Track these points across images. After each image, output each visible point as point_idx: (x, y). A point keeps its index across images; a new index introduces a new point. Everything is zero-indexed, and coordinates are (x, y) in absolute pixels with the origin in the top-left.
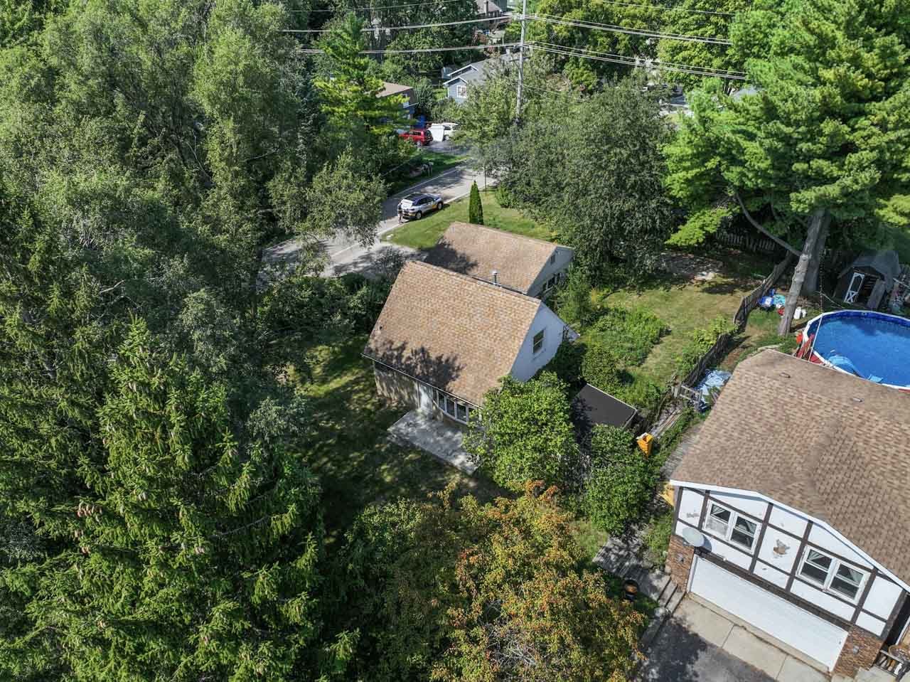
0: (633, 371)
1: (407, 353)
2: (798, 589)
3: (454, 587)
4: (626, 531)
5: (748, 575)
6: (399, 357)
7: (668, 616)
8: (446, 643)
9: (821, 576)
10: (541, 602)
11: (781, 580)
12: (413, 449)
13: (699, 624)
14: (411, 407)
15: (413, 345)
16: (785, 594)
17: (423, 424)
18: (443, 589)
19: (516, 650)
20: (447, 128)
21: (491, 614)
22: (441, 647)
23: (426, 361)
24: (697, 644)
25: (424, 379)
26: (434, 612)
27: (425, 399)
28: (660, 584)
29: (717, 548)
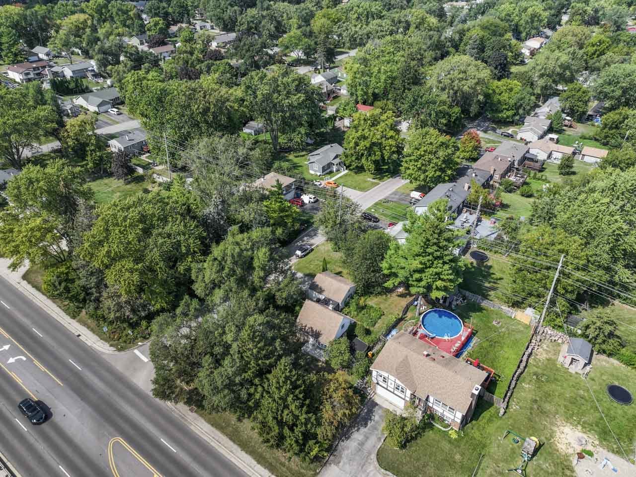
0: (372, 329)
1: (307, 328)
2: (395, 392)
3: (324, 392)
4: (363, 378)
5: (387, 389)
6: (305, 329)
7: (370, 398)
8: (322, 402)
9: (398, 389)
10: (340, 395)
11: (392, 390)
12: (309, 355)
13: (377, 400)
14: (307, 342)
15: (308, 326)
16: (393, 393)
17: (311, 347)
18: (322, 392)
19: (335, 403)
20: (310, 198)
21: (331, 397)
22: (321, 403)
23: (312, 330)
24: (377, 404)
25: (312, 336)
26: (320, 397)
27: (311, 340)
28: (369, 391)
29: (380, 383)
